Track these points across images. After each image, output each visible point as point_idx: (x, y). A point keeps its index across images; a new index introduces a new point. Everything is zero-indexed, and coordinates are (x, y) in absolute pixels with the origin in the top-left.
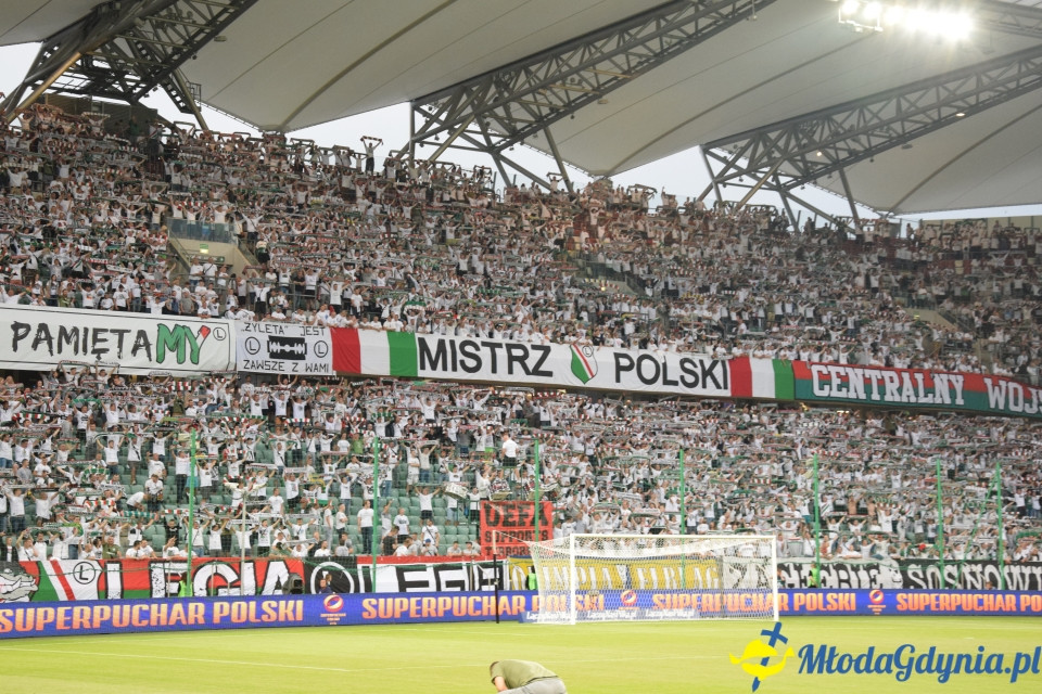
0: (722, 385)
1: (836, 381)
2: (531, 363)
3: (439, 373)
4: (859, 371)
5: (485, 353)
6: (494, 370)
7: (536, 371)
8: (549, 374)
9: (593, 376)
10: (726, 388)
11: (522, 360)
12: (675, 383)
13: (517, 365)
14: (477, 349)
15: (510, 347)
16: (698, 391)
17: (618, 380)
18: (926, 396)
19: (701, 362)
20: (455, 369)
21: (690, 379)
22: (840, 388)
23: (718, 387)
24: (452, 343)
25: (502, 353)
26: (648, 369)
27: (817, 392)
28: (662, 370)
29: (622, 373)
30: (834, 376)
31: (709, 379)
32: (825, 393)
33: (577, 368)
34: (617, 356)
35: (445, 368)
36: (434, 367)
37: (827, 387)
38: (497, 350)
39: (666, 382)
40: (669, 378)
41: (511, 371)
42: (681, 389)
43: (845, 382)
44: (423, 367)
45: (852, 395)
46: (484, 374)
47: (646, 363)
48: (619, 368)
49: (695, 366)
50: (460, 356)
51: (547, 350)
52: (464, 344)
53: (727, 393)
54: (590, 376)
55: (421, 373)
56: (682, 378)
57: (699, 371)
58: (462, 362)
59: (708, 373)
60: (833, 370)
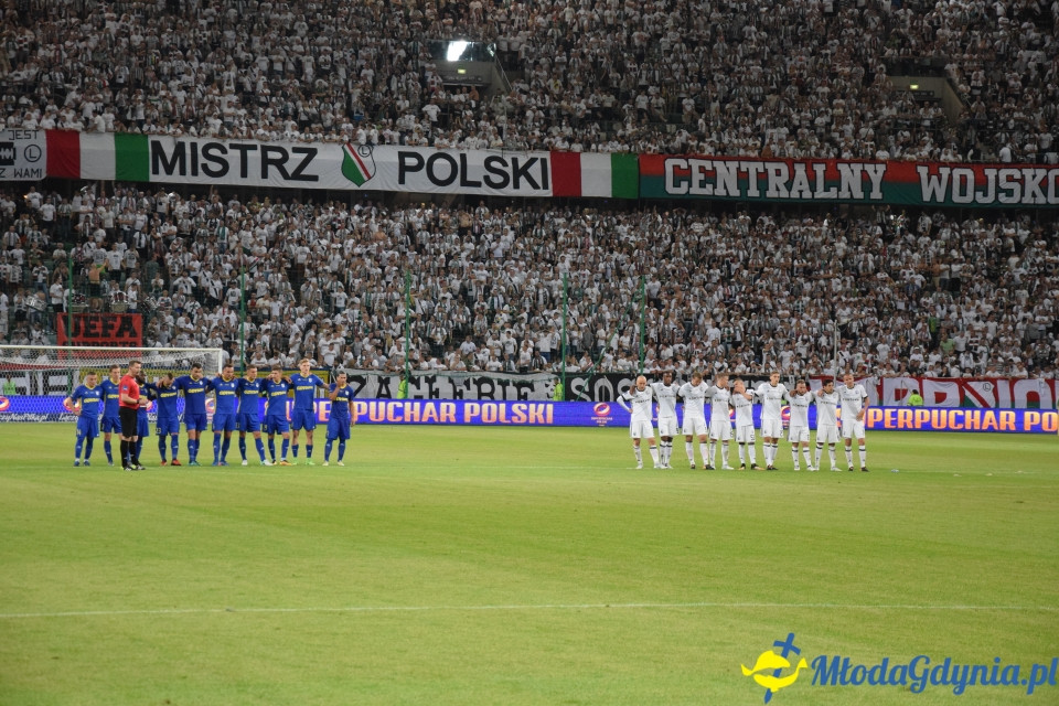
0: (540, 184)
1: (697, 177)
2: (290, 167)
3: (176, 178)
4: (733, 165)
5: (233, 157)
6: (244, 174)
7: (297, 175)
8: (315, 178)
9: (370, 178)
10: (546, 187)
11: (279, 164)
12: (478, 184)
13: (272, 169)
14: (224, 151)
15: (265, 150)
16: (509, 191)
17: (402, 181)
18: (827, 189)
19: (515, 161)
20: (195, 173)
21: (497, 179)
22: (702, 184)
23: (535, 186)
24: (194, 146)
25: (254, 157)
26: (442, 168)
27: (670, 189)
28: (459, 170)
29: (408, 175)
30: (695, 170)
31: (522, 179)
32: (683, 189)
33: (349, 169)
34: (402, 155)
35: (183, 172)
36: (169, 171)
37: (684, 185)
38: (250, 153)
39: (464, 183)
40: (470, 178)
41: (265, 175)
42: (485, 190)
43: (710, 177)
44: (156, 172)
45: (720, 192)
46: (233, 178)
47: (439, 162)
48: (403, 169)
49: (505, 164)
50: (202, 160)
51: (312, 153)
52: (207, 147)
53: (549, 193)
54: (365, 178)
55: (153, 178)
56: (487, 179)
57: (509, 170)
58: (205, 167)
59: (521, 172)
60: (695, 164)
